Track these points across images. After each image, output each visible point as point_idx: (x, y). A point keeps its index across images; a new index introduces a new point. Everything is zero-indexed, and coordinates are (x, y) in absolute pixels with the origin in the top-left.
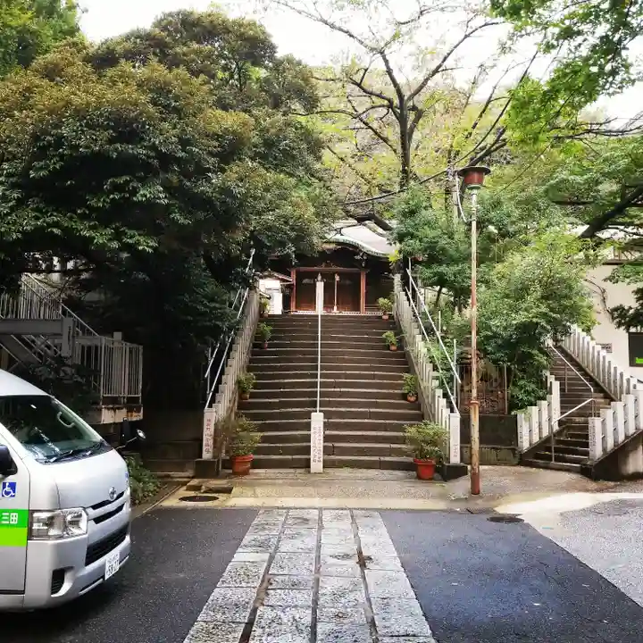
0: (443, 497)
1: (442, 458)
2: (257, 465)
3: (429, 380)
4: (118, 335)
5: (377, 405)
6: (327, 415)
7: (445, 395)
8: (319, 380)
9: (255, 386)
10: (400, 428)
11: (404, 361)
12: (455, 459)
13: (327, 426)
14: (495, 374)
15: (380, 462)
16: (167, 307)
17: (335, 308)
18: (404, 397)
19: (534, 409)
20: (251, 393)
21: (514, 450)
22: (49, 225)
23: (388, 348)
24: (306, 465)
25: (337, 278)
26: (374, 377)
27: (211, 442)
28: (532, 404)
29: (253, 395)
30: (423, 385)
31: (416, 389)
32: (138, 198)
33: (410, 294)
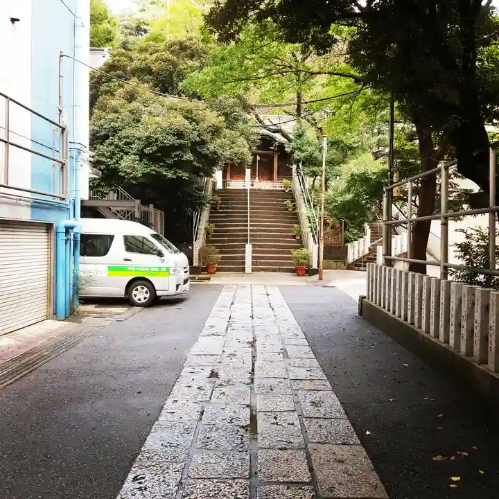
0: (306, 281)
1: (309, 266)
2: (219, 270)
3: (306, 228)
4: (151, 206)
5: (279, 241)
6: (254, 246)
7: (313, 236)
8: (249, 228)
9: (215, 231)
10: (290, 253)
11: (295, 218)
12: (315, 266)
13: (253, 252)
14: (338, 225)
15: (280, 269)
16: (179, 193)
17: (257, 178)
18: (294, 237)
19: (356, 243)
20: (212, 235)
21: (344, 263)
22: (152, 171)
23: (287, 210)
24: (243, 270)
25: (258, 158)
26: (279, 226)
27: (197, 258)
28: (356, 240)
29: (213, 236)
30: (304, 230)
31: (300, 233)
32: (184, 159)
33: (300, 178)
